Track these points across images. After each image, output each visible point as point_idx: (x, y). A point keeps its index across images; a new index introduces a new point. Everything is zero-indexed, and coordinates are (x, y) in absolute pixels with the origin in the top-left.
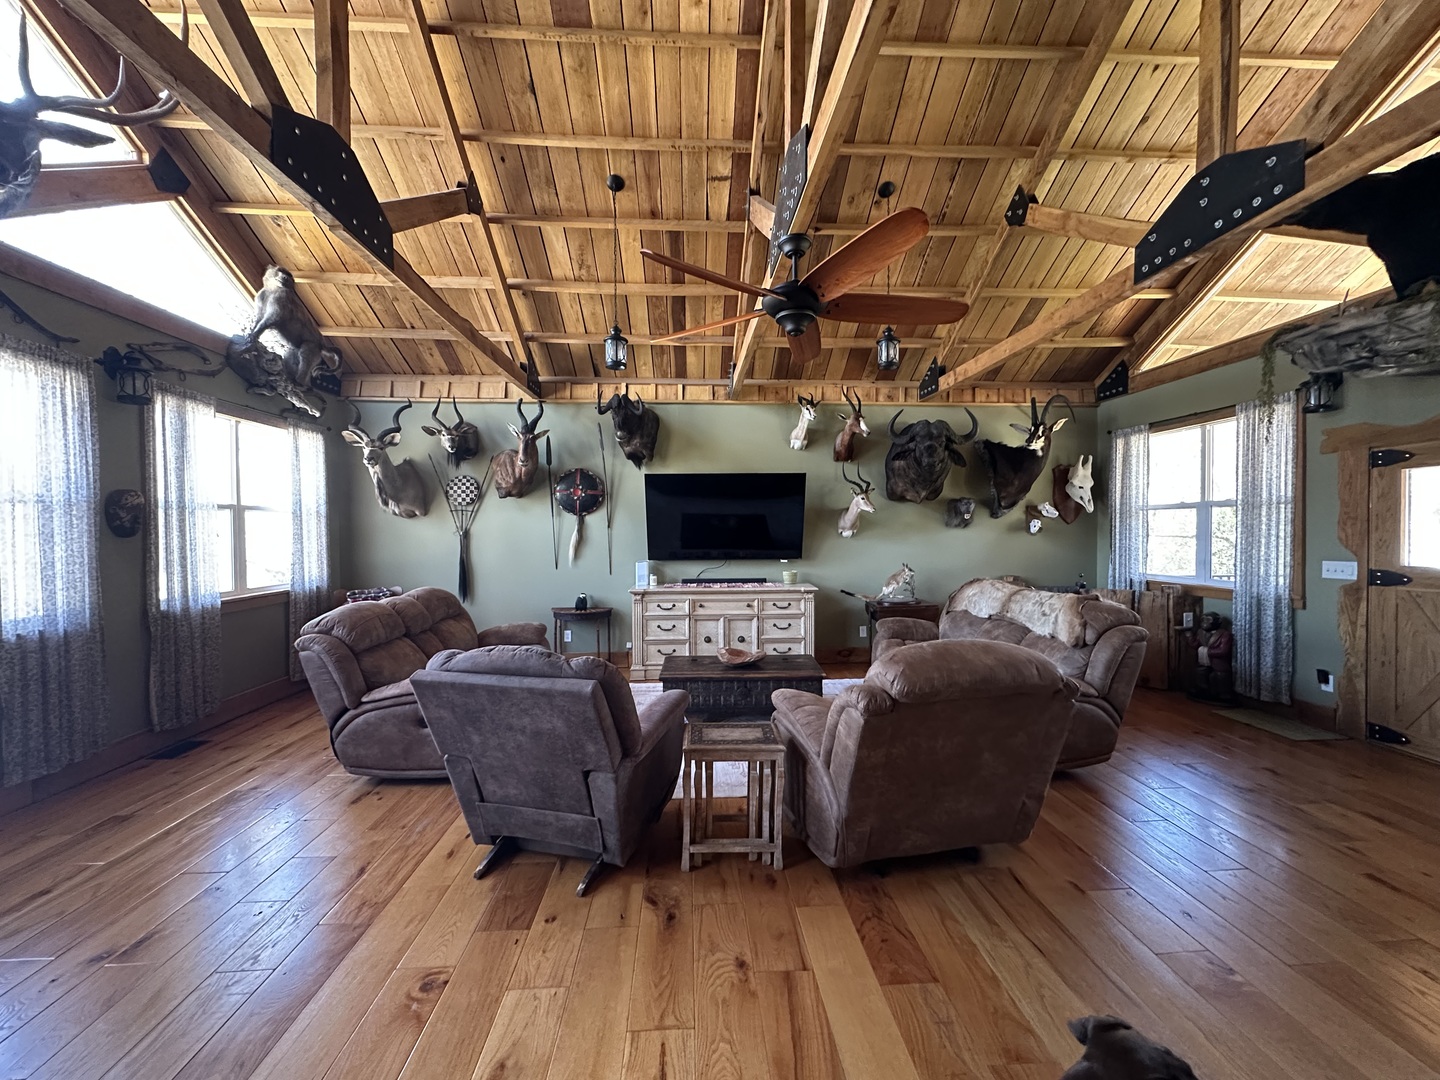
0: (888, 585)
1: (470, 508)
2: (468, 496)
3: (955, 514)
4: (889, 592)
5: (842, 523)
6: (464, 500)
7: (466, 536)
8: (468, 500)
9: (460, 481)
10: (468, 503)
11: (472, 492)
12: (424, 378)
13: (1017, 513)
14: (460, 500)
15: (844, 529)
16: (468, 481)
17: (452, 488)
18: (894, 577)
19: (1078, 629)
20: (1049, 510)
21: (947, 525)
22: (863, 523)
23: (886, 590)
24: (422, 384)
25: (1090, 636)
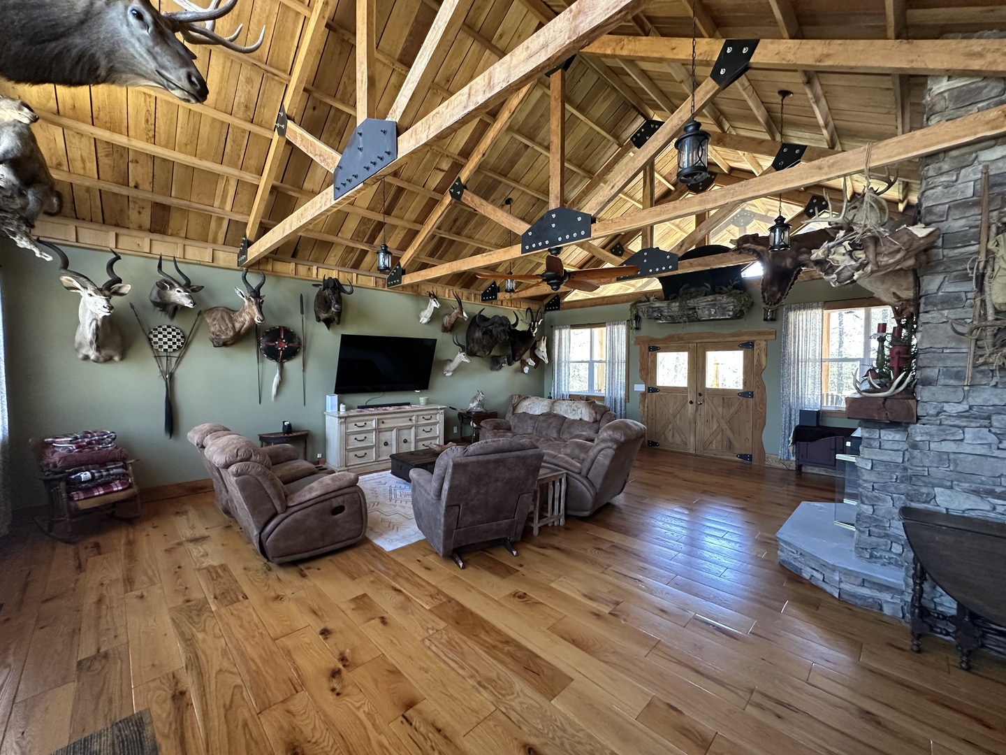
0: (473, 402)
1: (177, 354)
2: (174, 343)
3: (495, 364)
4: (473, 406)
5: (448, 368)
6: (170, 347)
7: (170, 380)
8: (175, 347)
9: (165, 330)
10: (174, 350)
11: (178, 340)
12: (119, 231)
13: (517, 364)
14: (166, 347)
15: (448, 372)
16: (174, 330)
17: (156, 336)
18: (475, 398)
19: (594, 415)
20: (531, 362)
21: (492, 369)
22: (461, 367)
23: (472, 405)
24: (117, 235)
25: (598, 418)
